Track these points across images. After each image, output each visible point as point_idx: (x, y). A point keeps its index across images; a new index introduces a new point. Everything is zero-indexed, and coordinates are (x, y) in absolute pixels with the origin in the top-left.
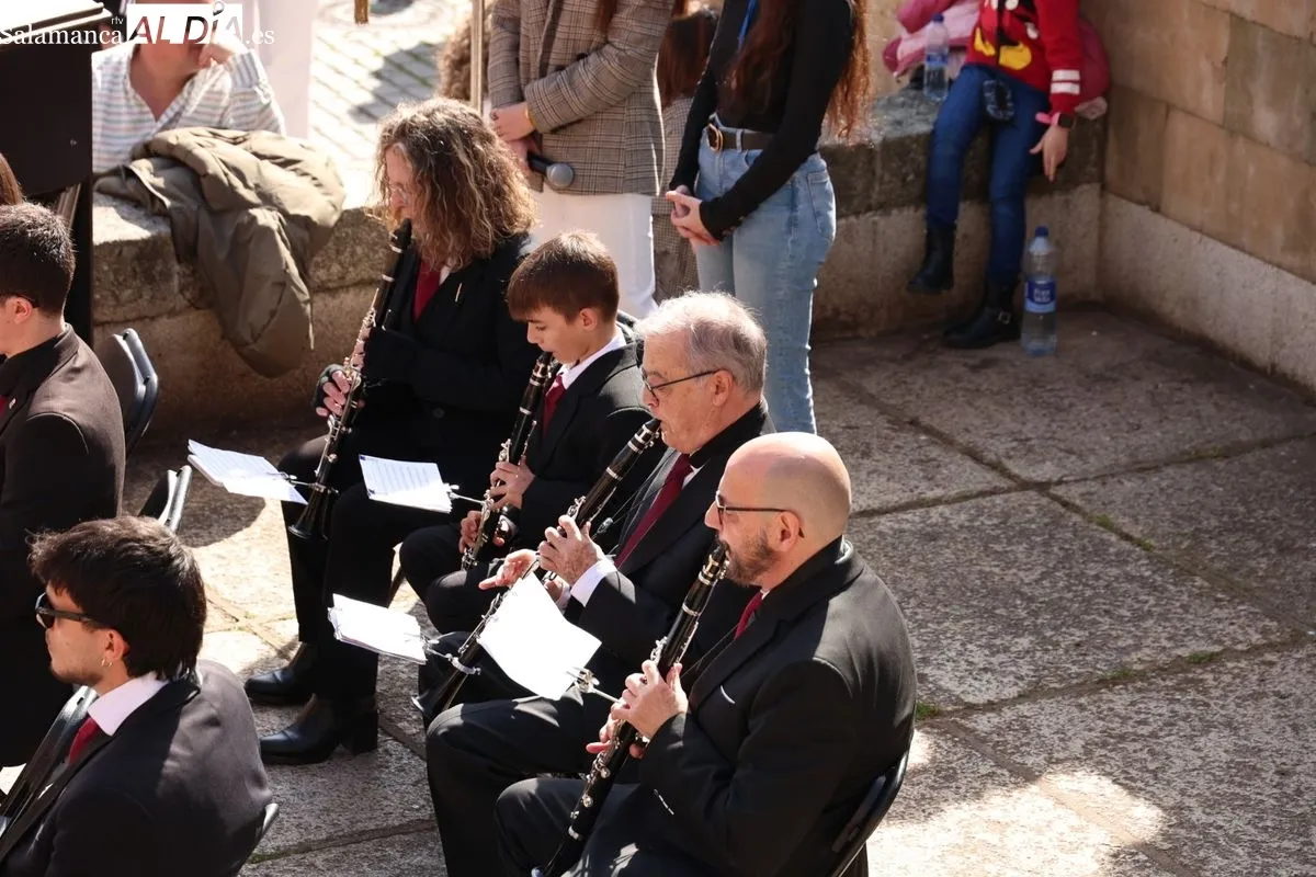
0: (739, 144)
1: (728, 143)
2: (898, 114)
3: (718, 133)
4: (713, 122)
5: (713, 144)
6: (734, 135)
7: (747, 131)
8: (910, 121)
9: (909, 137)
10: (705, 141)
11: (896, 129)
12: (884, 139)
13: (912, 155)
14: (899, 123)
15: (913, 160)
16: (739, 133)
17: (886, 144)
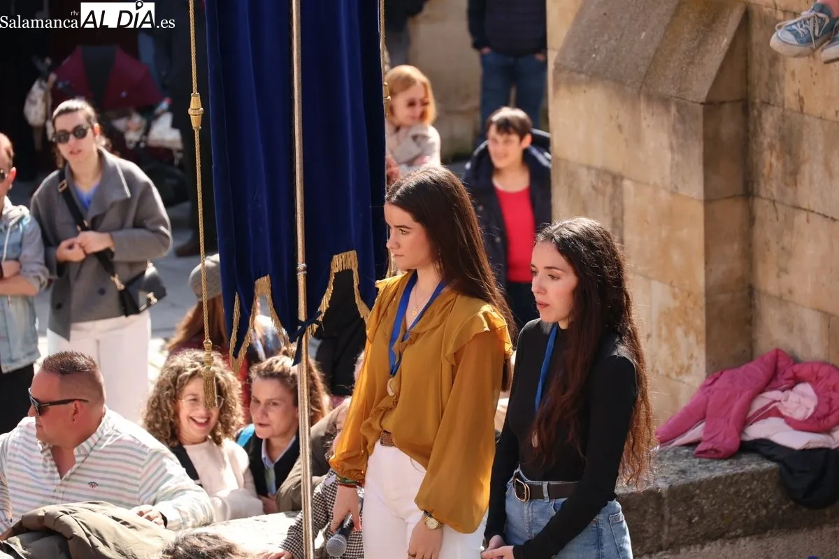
0: (546, 495)
1: (535, 494)
2: (682, 464)
3: (526, 486)
4: (518, 476)
5: (520, 495)
6: (541, 487)
7: (552, 483)
8: (693, 470)
9: (691, 484)
10: (512, 492)
11: (680, 478)
12: (670, 486)
13: (695, 500)
14: (683, 472)
15: (697, 503)
16: (545, 484)
17: (672, 490)
